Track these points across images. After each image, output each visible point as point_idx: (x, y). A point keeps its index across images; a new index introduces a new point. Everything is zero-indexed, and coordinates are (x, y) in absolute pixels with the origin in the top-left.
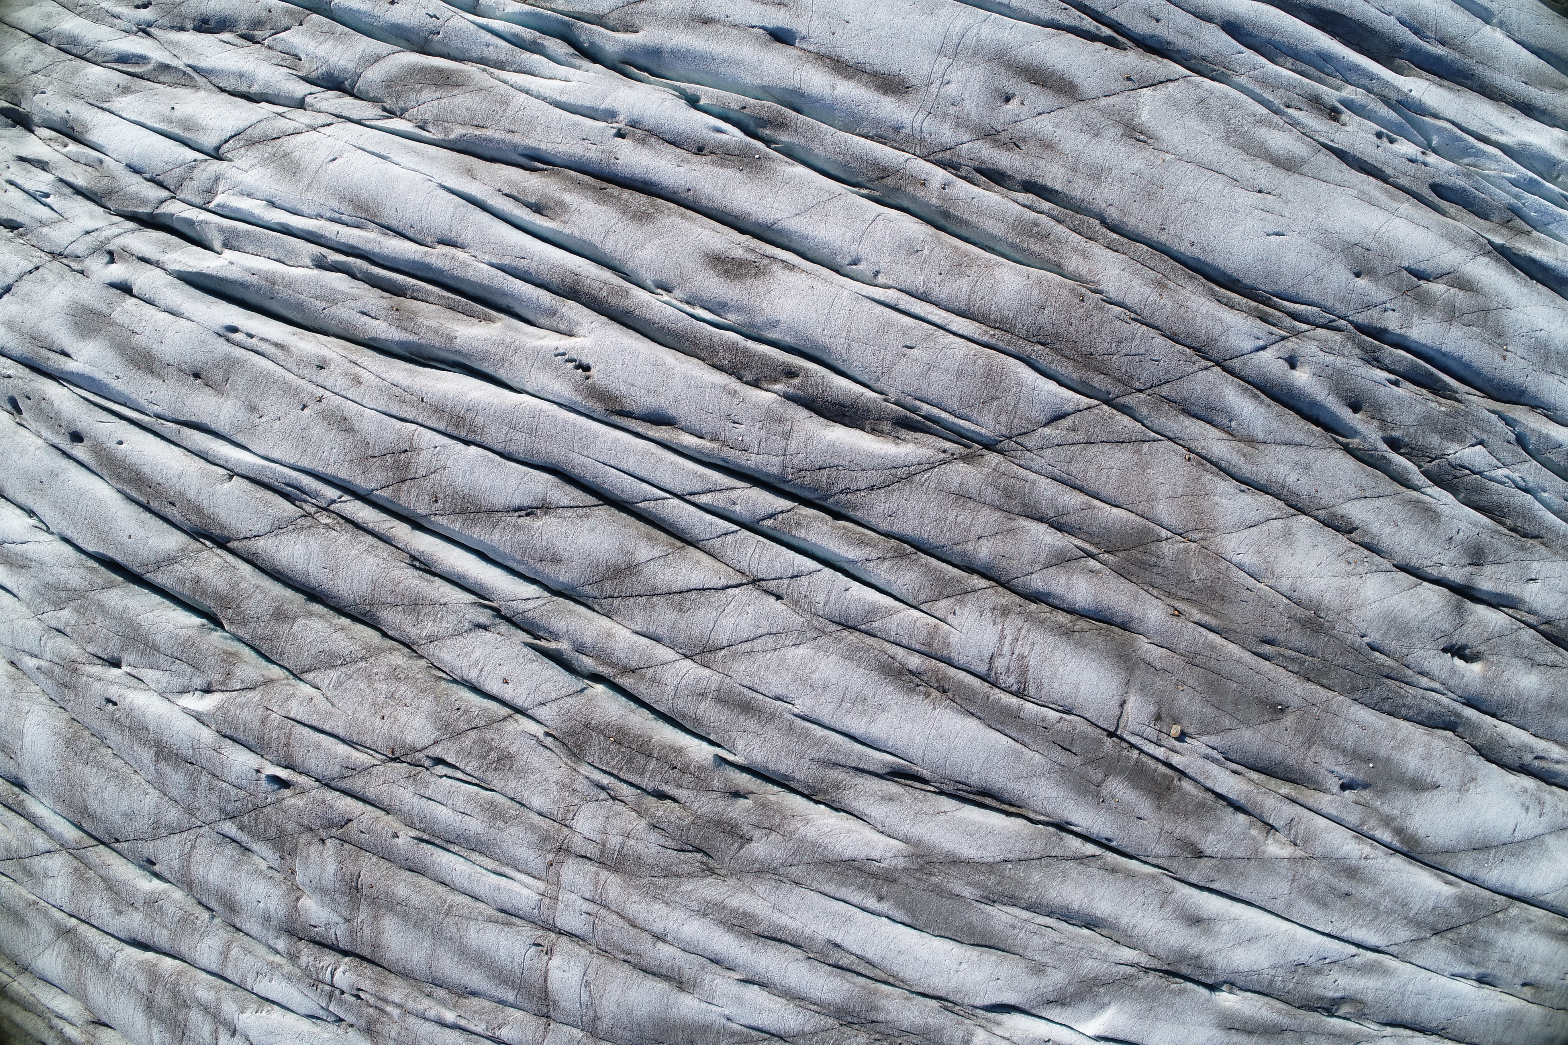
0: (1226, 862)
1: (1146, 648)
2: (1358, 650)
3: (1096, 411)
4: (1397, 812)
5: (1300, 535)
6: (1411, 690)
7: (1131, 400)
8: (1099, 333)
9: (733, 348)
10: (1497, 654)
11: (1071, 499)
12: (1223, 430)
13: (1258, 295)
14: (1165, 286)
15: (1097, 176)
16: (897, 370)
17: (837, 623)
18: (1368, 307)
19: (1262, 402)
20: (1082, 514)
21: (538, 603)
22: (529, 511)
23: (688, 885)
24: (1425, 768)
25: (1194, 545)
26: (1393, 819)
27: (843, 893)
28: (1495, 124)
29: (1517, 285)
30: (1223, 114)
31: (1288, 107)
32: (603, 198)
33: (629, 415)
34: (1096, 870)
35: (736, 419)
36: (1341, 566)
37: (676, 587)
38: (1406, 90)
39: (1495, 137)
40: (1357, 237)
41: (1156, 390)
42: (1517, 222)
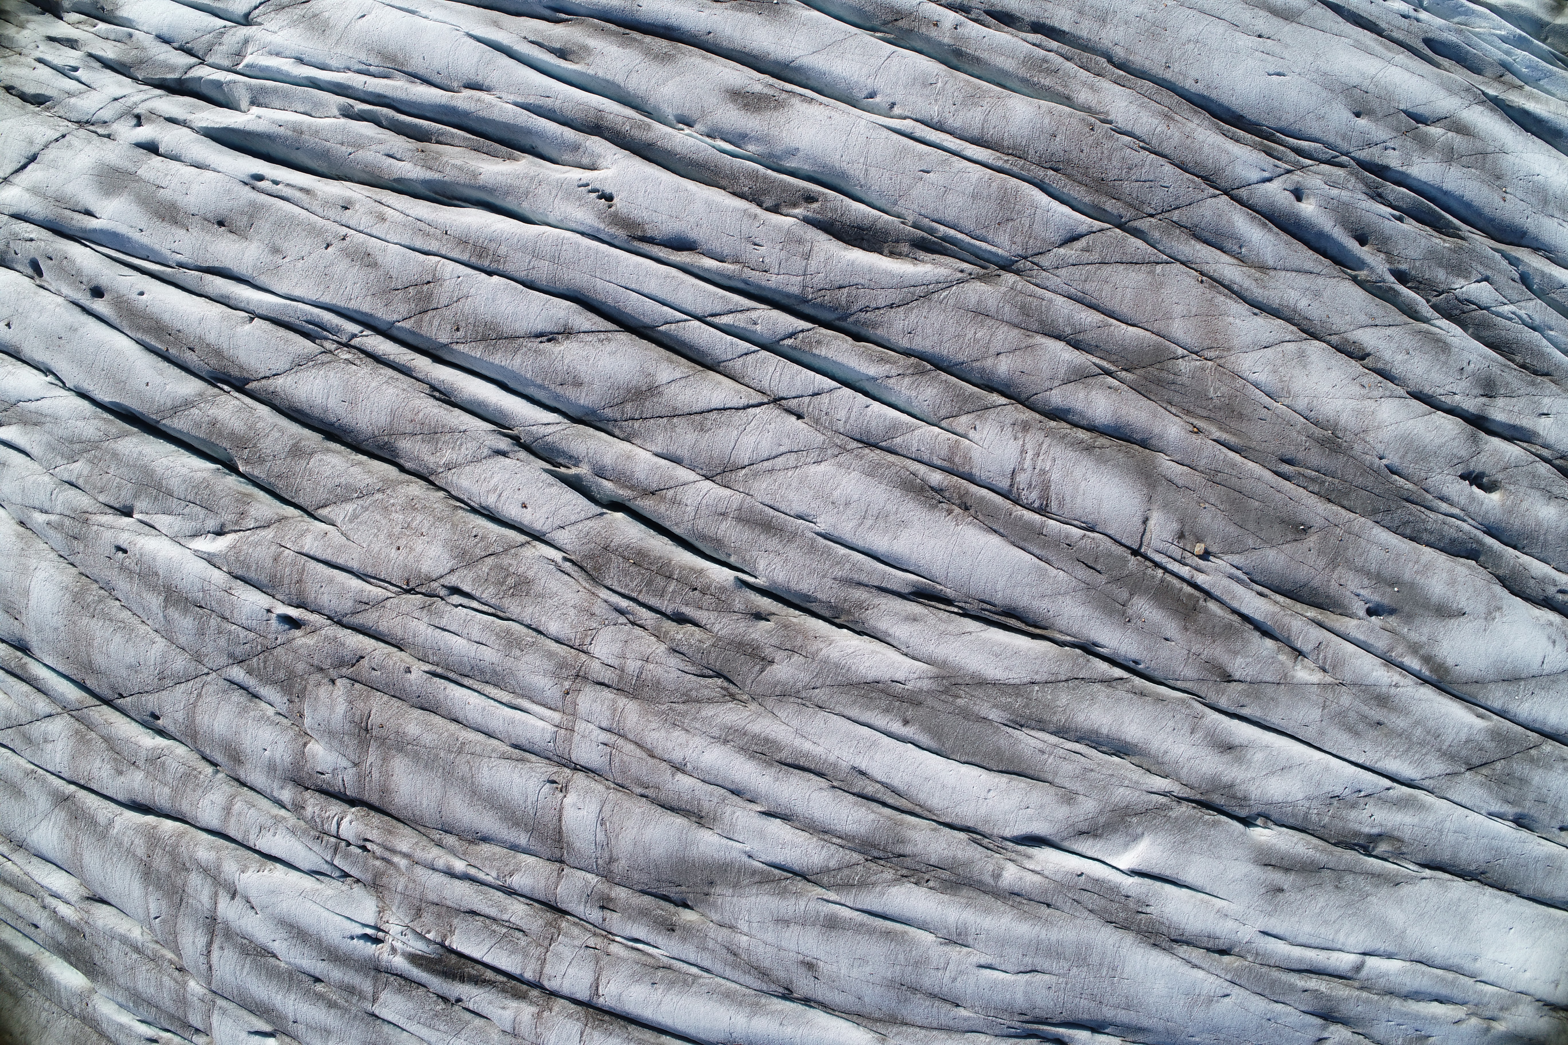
0: (1255, 686)
1: (1166, 465)
2: (1377, 472)
3: (1109, 233)
4: (1424, 639)
5: (1314, 358)
6: (1432, 515)
7: (1143, 224)
8: (1110, 160)
9: (754, 176)
10: (1515, 483)
11: (1088, 317)
12: (1234, 256)
13: (1262, 131)
14: (1172, 119)
15: (1103, 18)
16: (914, 193)
17: (858, 440)
18: (1369, 145)
19: (1270, 230)
20: (1098, 331)
21: (558, 427)
22: (550, 337)
23: (708, 711)
24: (1450, 593)
25: (1210, 363)
26: (1421, 647)
27: (868, 716)
29: (1512, 133)
32: (626, 42)
33: (651, 241)
34: (1124, 693)
35: (757, 241)
36: (1355, 389)
37: (697, 407)
40: (1355, 80)
41: (1167, 215)
42: (1509, 77)
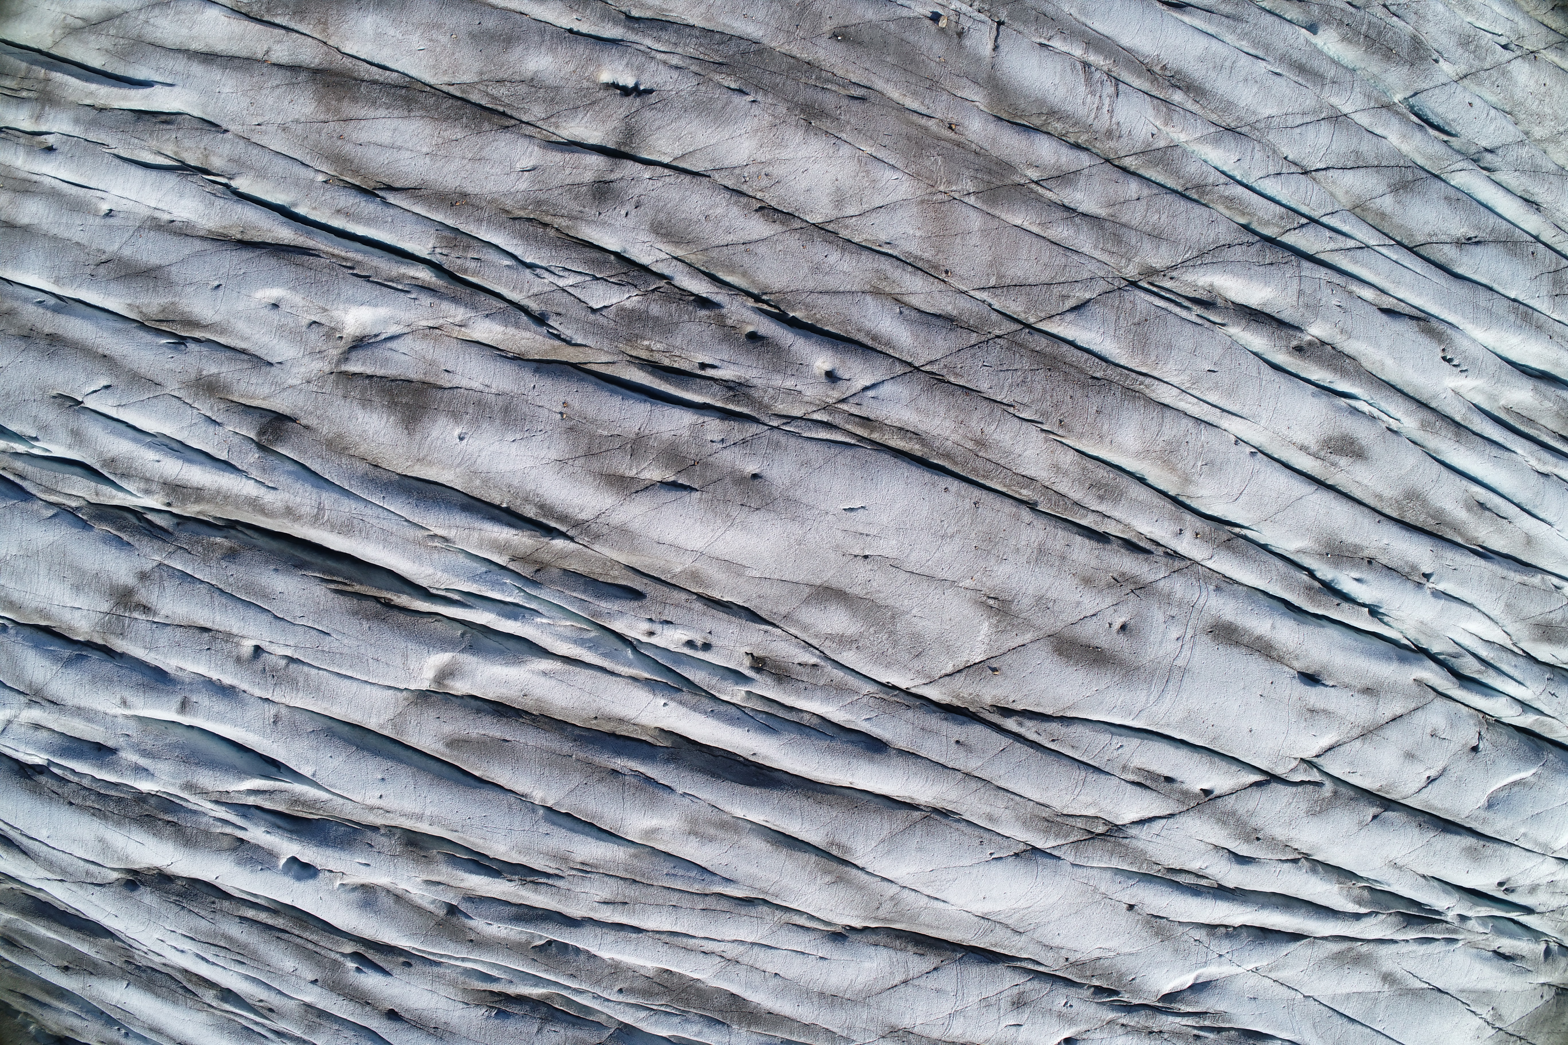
1: (977, 96)
2: (758, 88)
3: (1043, 315)
5: (825, 200)
6: (691, 51)
7: (1008, 327)
8: (1045, 391)
10: (581, 89)
12: (908, 304)
14: (978, 442)
15: (1042, 553)
16: (1219, 351)
17: (1240, 133)
18: (744, 441)
19: (868, 333)
20: (1051, 218)
21: (1453, 167)
22: (1470, 241)
25: (942, 188)
28: (553, 682)
29: (540, 491)
30: (895, 644)
31: (814, 666)
32: (1439, 516)
33: (1412, 317)
35: (1339, 309)
36: (777, 171)
37: (1362, 172)
38: (672, 704)
39: (557, 666)
40: (756, 518)
41: (983, 338)
42: (526, 571)
